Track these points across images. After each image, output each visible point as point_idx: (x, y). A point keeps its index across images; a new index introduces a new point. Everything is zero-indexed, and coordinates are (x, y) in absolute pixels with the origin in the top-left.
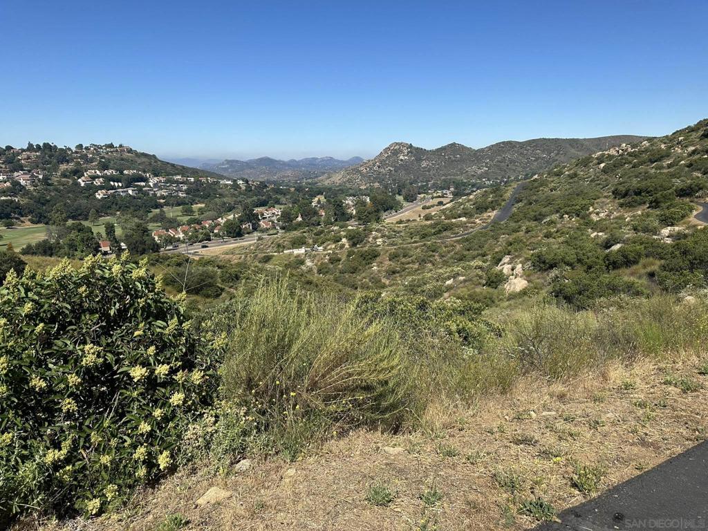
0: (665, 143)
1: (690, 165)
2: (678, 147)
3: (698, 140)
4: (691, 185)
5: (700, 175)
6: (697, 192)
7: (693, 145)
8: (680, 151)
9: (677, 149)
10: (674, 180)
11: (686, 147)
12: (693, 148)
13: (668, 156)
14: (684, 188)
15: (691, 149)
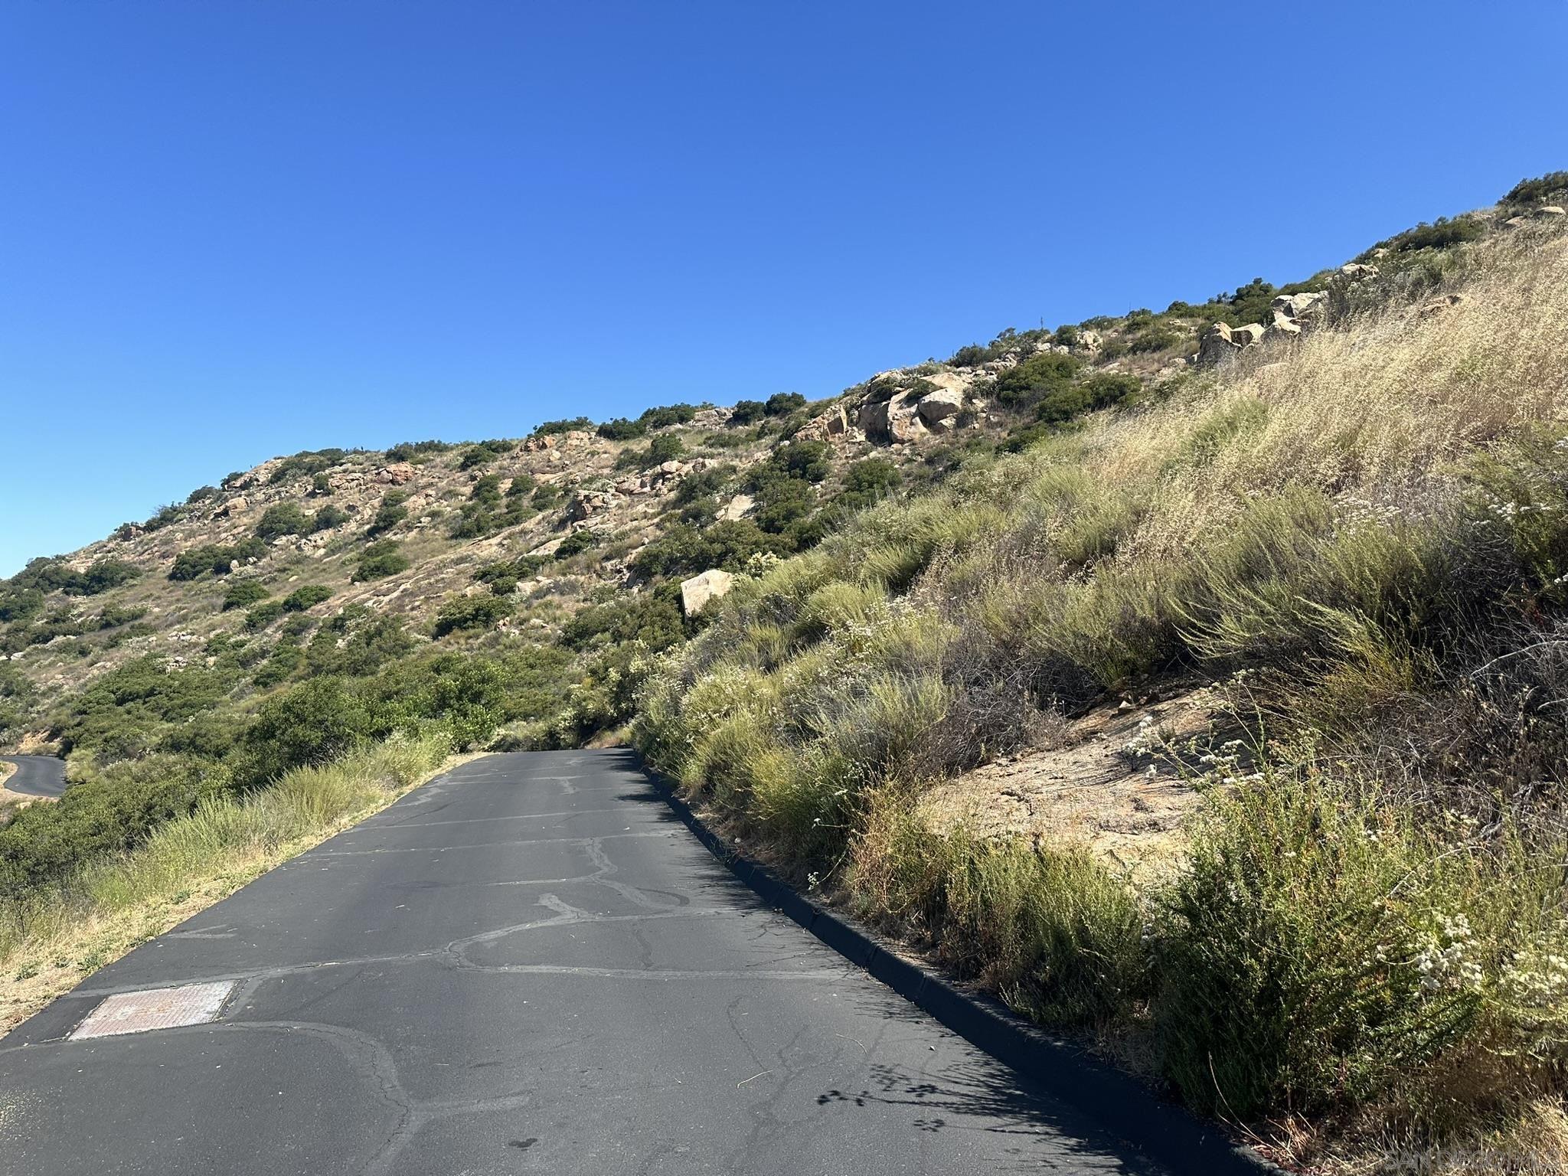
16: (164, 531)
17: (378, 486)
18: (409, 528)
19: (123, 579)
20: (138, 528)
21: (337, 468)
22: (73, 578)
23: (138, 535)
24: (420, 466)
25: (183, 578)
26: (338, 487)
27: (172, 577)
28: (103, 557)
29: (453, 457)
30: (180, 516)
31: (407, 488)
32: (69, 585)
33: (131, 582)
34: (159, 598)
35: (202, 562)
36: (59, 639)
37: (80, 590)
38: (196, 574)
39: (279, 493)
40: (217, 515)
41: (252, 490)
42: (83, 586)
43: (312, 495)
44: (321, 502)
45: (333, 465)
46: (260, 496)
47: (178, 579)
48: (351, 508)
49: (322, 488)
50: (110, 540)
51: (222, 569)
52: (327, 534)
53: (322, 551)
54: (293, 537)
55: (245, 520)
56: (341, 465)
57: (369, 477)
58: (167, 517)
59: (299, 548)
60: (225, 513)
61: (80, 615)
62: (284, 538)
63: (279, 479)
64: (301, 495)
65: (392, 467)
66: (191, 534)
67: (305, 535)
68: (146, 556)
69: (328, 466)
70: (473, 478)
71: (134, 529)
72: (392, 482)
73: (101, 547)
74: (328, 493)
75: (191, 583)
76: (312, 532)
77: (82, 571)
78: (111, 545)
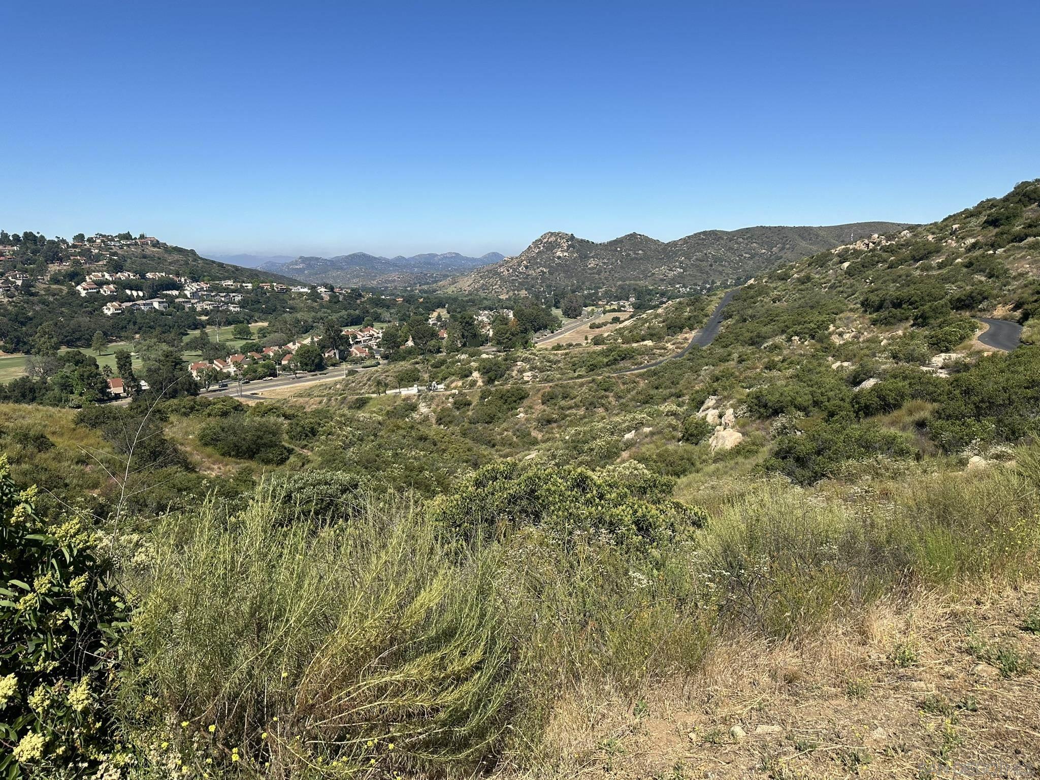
0: (933, 233)
1: (969, 265)
2: (952, 239)
3: (979, 228)
4: (972, 292)
5: (983, 279)
6: (980, 302)
7: (972, 236)
8: (954, 244)
9: (950, 241)
10: (947, 286)
11: (963, 238)
12: (973, 240)
13: (938, 252)
14: (963, 297)
15: (970, 241)
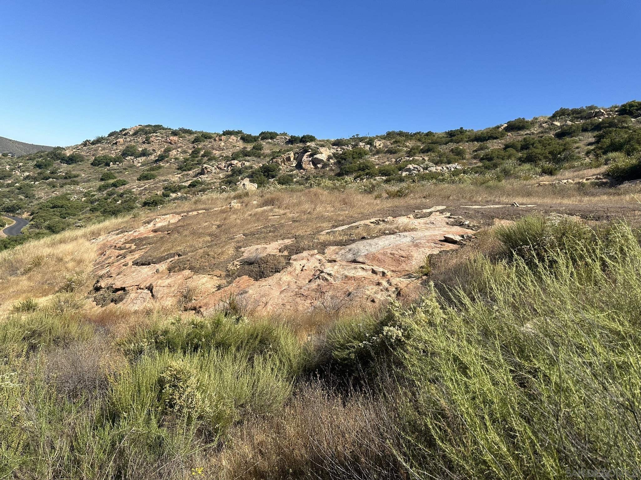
3: (32, 168)
16: (97, 145)
17: (165, 144)
18: (168, 162)
19: (78, 161)
20: (89, 143)
21: (155, 134)
22: (64, 157)
23: (89, 145)
24: (181, 139)
25: (95, 165)
26: (153, 141)
27: (92, 164)
28: (76, 151)
29: (192, 137)
30: (103, 141)
31: (173, 146)
32: (62, 160)
33: (80, 163)
34: (85, 171)
35: (102, 161)
36: (51, 180)
37: (66, 162)
38: (99, 165)
39: (134, 139)
40: (114, 144)
41: (127, 136)
42: (66, 161)
43: (144, 143)
44: (145, 146)
45: (154, 133)
46: (128, 139)
47: (93, 165)
48: (154, 150)
49: (148, 141)
50: (80, 145)
51: (108, 165)
52: (143, 158)
53: (140, 164)
54: (132, 157)
55: (121, 148)
56: (156, 133)
57: (163, 140)
58: (99, 141)
59: (133, 162)
60: (116, 143)
61: (61, 172)
62: (129, 157)
63: (136, 134)
64: (141, 142)
65: (171, 138)
66: (104, 149)
67: (136, 157)
68: (88, 154)
69: (152, 133)
70: (194, 147)
71: (88, 143)
72: (170, 143)
73: (76, 147)
74: (149, 143)
75: (97, 167)
76: (138, 157)
77: (68, 155)
78: (80, 147)
